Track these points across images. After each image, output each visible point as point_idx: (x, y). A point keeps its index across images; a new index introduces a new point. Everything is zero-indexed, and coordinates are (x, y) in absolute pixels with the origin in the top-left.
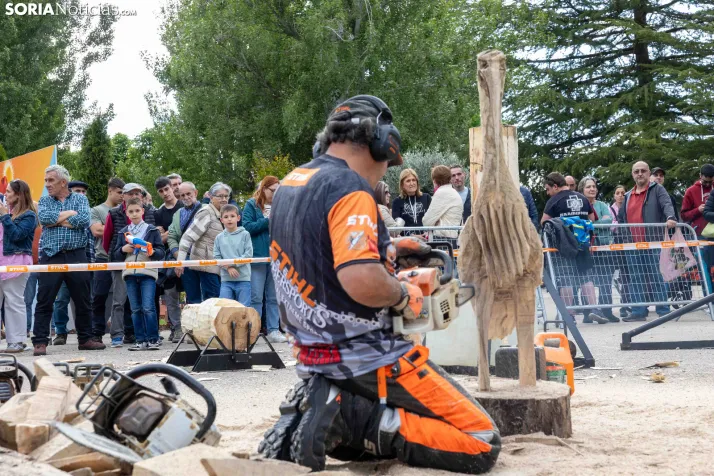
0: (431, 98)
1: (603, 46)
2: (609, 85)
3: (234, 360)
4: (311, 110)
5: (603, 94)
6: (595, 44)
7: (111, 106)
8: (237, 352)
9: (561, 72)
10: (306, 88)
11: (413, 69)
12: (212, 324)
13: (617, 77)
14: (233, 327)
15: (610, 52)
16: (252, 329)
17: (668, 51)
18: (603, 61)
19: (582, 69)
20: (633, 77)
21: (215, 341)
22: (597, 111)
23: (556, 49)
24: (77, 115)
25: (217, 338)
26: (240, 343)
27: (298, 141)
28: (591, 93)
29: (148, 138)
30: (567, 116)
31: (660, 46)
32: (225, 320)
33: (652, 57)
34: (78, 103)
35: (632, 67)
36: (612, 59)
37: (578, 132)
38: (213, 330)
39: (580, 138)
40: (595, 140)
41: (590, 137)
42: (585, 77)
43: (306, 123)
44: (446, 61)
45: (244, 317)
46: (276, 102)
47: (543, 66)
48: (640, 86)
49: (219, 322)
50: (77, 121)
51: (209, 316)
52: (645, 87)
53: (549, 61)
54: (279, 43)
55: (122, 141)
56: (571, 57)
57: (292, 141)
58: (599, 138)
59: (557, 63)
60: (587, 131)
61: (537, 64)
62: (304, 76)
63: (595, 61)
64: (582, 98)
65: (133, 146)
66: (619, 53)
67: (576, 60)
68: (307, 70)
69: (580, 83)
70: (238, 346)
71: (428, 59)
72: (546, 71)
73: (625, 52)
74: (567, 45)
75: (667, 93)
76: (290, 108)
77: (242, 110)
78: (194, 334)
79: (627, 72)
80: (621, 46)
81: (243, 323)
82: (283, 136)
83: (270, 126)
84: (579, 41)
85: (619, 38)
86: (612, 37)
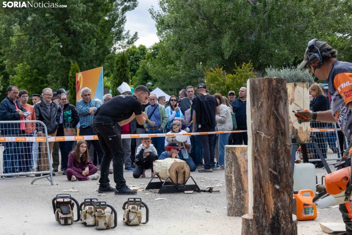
0: (301, 33)
3: (178, 188)
4: (237, 41)
7: (136, 33)
8: (179, 184)
10: (234, 28)
12: (168, 171)
14: (177, 173)
16: (186, 174)
21: (169, 179)
24: (119, 39)
25: (170, 178)
26: (180, 180)
27: (230, 58)
29: (156, 48)
32: (174, 170)
34: (121, 32)
38: (168, 174)
43: (234, 48)
45: (182, 168)
46: (219, 35)
49: (171, 171)
50: (119, 42)
51: (166, 168)
55: (143, 49)
57: (226, 57)
62: (233, 23)
65: (149, 51)
68: (235, 19)
70: (179, 182)
76: (225, 41)
77: (201, 40)
78: (160, 175)
81: (182, 171)
82: (222, 55)
83: (215, 49)
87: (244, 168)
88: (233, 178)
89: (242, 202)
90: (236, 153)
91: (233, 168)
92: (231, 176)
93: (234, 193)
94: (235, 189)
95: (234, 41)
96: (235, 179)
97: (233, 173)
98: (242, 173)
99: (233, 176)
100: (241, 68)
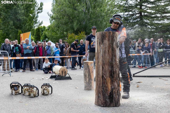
0: (101, 22)
1: (134, 12)
2: (135, 20)
3: (62, 78)
4: (79, 24)
5: (133, 21)
6: (132, 12)
7: (42, 21)
9: (126, 17)
10: (78, 20)
11: (98, 17)
12: (59, 71)
13: (136, 18)
14: (62, 72)
15: (135, 14)
16: (66, 72)
17: (146, 14)
19: (130, 17)
21: (59, 74)
23: (125, 13)
24: (36, 23)
26: (64, 75)
27: (76, 30)
28: (131, 21)
29: (49, 27)
30: (127, 25)
31: (144, 13)
32: (61, 71)
33: (143, 15)
34: (36, 20)
35: (139, 16)
36: (135, 15)
38: (59, 72)
42: (130, 18)
43: (78, 27)
44: (104, 15)
45: (64, 70)
46: (72, 22)
47: (122, 16)
48: (140, 20)
49: (60, 71)
50: (36, 24)
52: (141, 20)
53: (124, 15)
54: (73, 12)
55: (44, 27)
56: (128, 14)
57: (75, 30)
59: (125, 15)
60: (130, 28)
61: (121, 16)
62: (78, 18)
63: (133, 15)
65: (47, 28)
66: (137, 14)
68: (78, 17)
69: (129, 19)
71: (101, 15)
72: (123, 17)
73: (138, 14)
74: (127, 12)
75: (145, 22)
76: (75, 24)
77: (66, 24)
78: (55, 72)
79: (138, 17)
80: (137, 13)
81: (64, 71)
82: (74, 29)
83: (71, 27)
84: (129, 11)
85: (137, 11)
86: (135, 11)
87: (92, 70)
88: (87, 74)
89: (91, 84)
91: (87, 70)
92: (86, 74)
93: (87, 81)
94: (88, 79)
95: (78, 24)
96: (88, 75)
97: (87, 72)
99: (87, 73)
100: (81, 34)
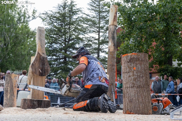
2: (58, 65)
6: (56, 56)
11: (18, 56)
13: (60, 63)
15: (59, 58)
17: (70, 60)
18: (58, 60)
19: (53, 61)
20: (63, 64)
22: (56, 69)
23: (48, 56)
28: (55, 66)
31: (69, 58)
33: (67, 60)
36: (59, 60)
37: (51, 74)
39: (52, 75)
40: (55, 76)
41: (53, 75)
42: (54, 63)
52: (66, 65)
56: (51, 58)
58: (55, 75)
60: (53, 74)
63: (56, 60)
64: (53, 67)
66: (61, 59)
67: (52, 59)
73: (62, 59)
74: (51, 56)
75: (70, 68)
79: (62, 63)
84: (53, 55)
85: (61, 56)
86: (60, 55)
88: (9, 89)
89: (12, 102)
90: (12, 77)
91: (9, 84)
93: (8, 97)
94: (9, 95)
97: (9, 87)
98: (14, 87)
